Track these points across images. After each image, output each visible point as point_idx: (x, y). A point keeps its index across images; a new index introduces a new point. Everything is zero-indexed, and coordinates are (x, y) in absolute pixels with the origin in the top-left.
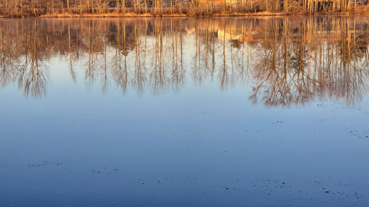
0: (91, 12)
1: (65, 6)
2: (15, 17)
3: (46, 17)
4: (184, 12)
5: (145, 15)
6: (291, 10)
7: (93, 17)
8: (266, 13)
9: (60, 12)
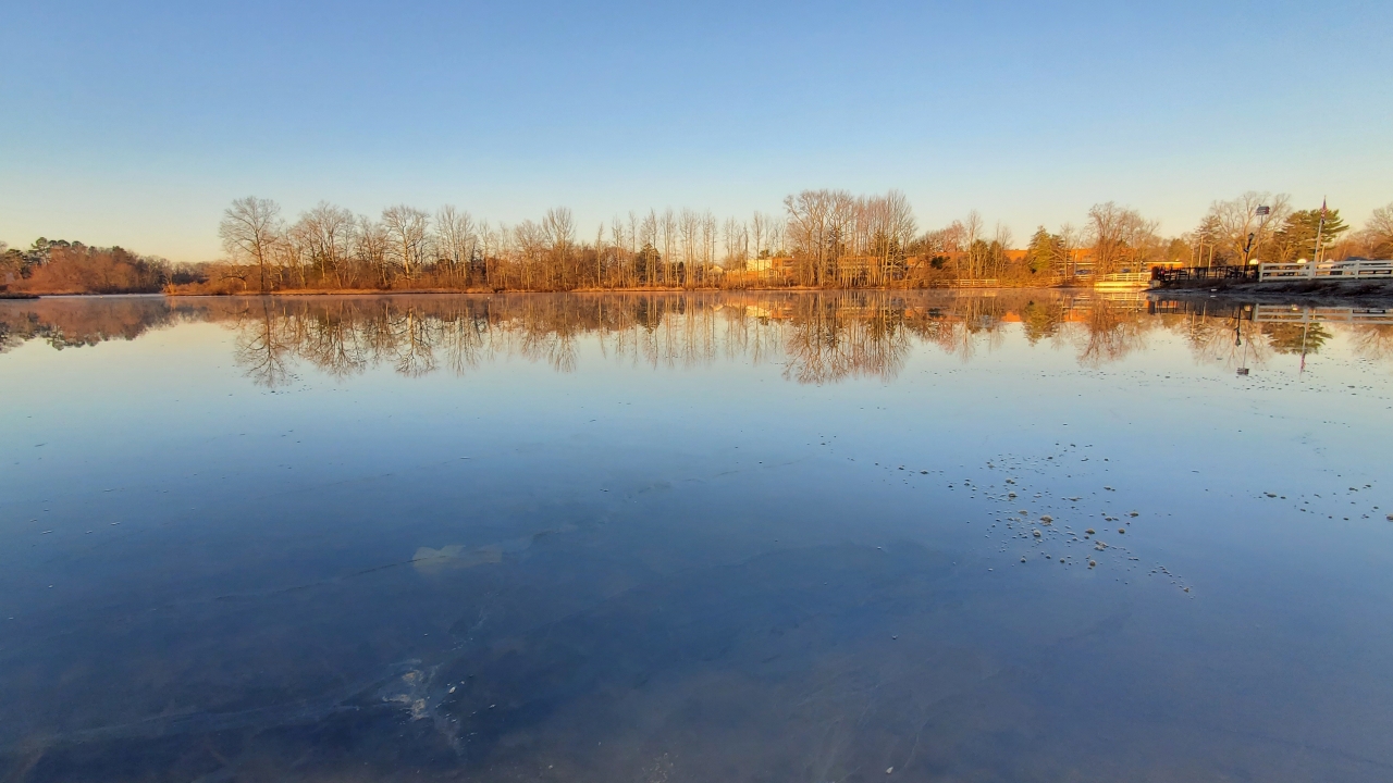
0: (622, 286)
1: (596, 281)
2: (546, 291)
3: (578, 292)
4: (717, 286)
5: (677, 288)
6: (826, 284)
7: (623, 291)
8: (801, 287)
9: (592, 287)
